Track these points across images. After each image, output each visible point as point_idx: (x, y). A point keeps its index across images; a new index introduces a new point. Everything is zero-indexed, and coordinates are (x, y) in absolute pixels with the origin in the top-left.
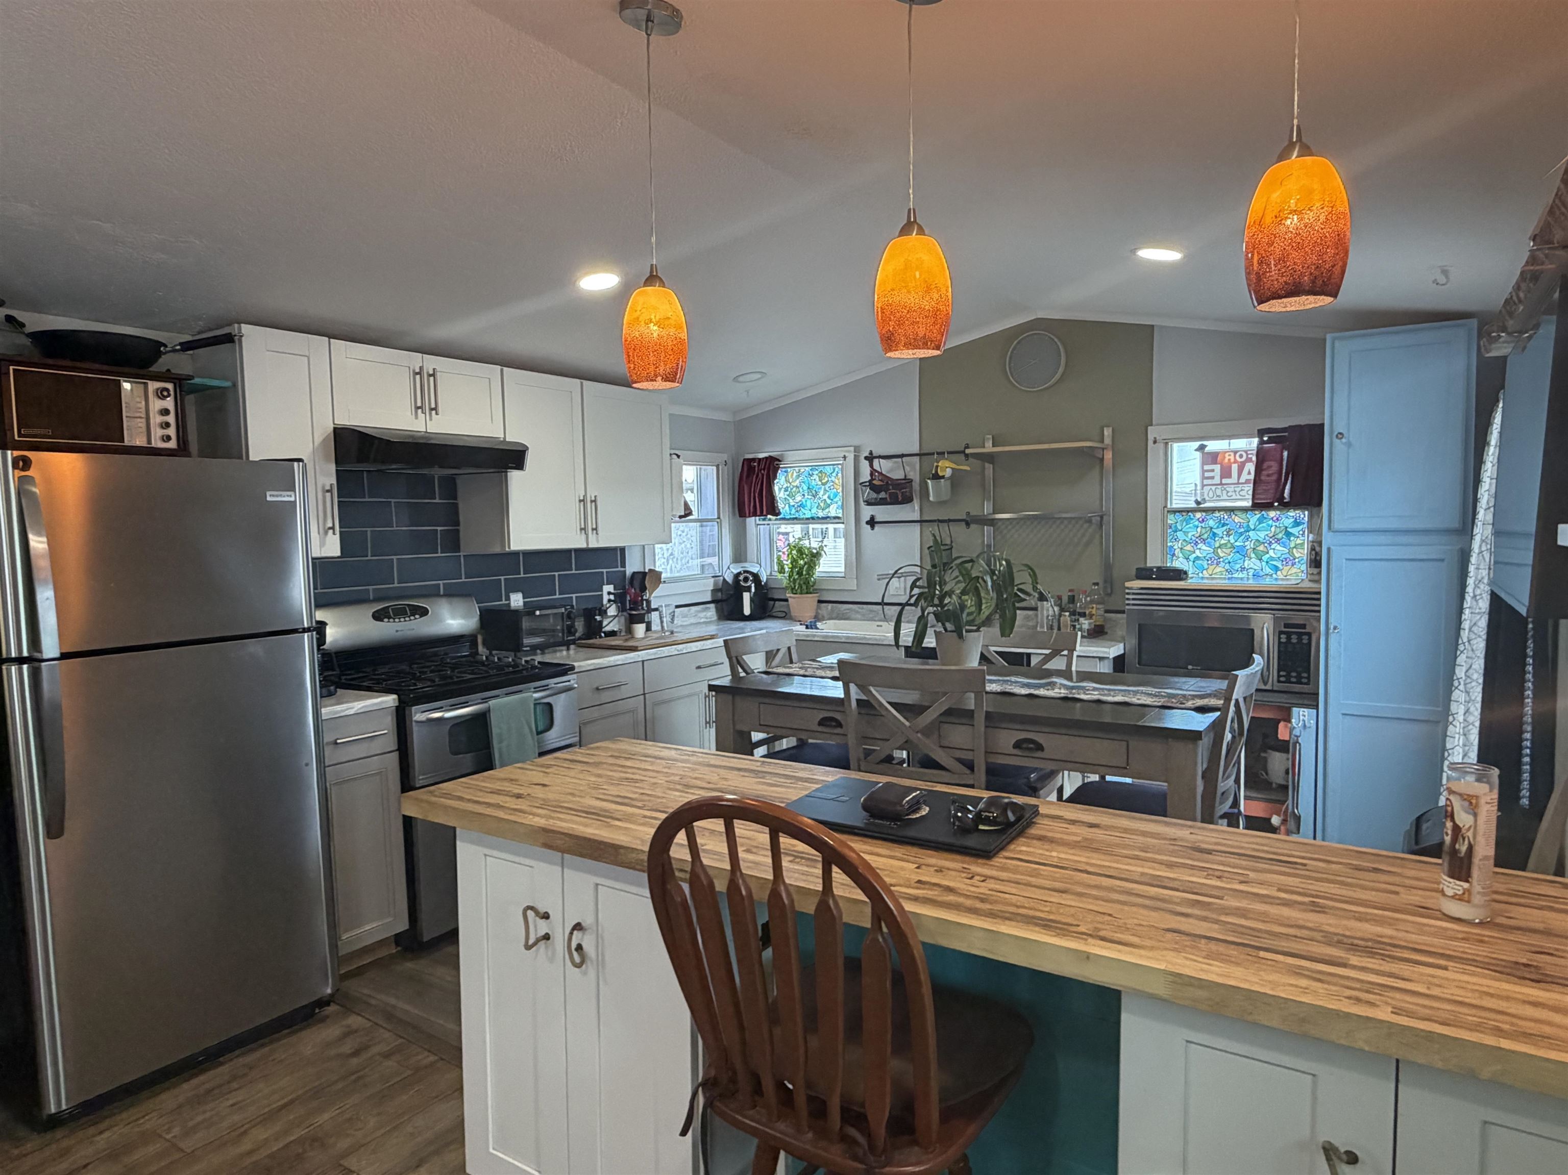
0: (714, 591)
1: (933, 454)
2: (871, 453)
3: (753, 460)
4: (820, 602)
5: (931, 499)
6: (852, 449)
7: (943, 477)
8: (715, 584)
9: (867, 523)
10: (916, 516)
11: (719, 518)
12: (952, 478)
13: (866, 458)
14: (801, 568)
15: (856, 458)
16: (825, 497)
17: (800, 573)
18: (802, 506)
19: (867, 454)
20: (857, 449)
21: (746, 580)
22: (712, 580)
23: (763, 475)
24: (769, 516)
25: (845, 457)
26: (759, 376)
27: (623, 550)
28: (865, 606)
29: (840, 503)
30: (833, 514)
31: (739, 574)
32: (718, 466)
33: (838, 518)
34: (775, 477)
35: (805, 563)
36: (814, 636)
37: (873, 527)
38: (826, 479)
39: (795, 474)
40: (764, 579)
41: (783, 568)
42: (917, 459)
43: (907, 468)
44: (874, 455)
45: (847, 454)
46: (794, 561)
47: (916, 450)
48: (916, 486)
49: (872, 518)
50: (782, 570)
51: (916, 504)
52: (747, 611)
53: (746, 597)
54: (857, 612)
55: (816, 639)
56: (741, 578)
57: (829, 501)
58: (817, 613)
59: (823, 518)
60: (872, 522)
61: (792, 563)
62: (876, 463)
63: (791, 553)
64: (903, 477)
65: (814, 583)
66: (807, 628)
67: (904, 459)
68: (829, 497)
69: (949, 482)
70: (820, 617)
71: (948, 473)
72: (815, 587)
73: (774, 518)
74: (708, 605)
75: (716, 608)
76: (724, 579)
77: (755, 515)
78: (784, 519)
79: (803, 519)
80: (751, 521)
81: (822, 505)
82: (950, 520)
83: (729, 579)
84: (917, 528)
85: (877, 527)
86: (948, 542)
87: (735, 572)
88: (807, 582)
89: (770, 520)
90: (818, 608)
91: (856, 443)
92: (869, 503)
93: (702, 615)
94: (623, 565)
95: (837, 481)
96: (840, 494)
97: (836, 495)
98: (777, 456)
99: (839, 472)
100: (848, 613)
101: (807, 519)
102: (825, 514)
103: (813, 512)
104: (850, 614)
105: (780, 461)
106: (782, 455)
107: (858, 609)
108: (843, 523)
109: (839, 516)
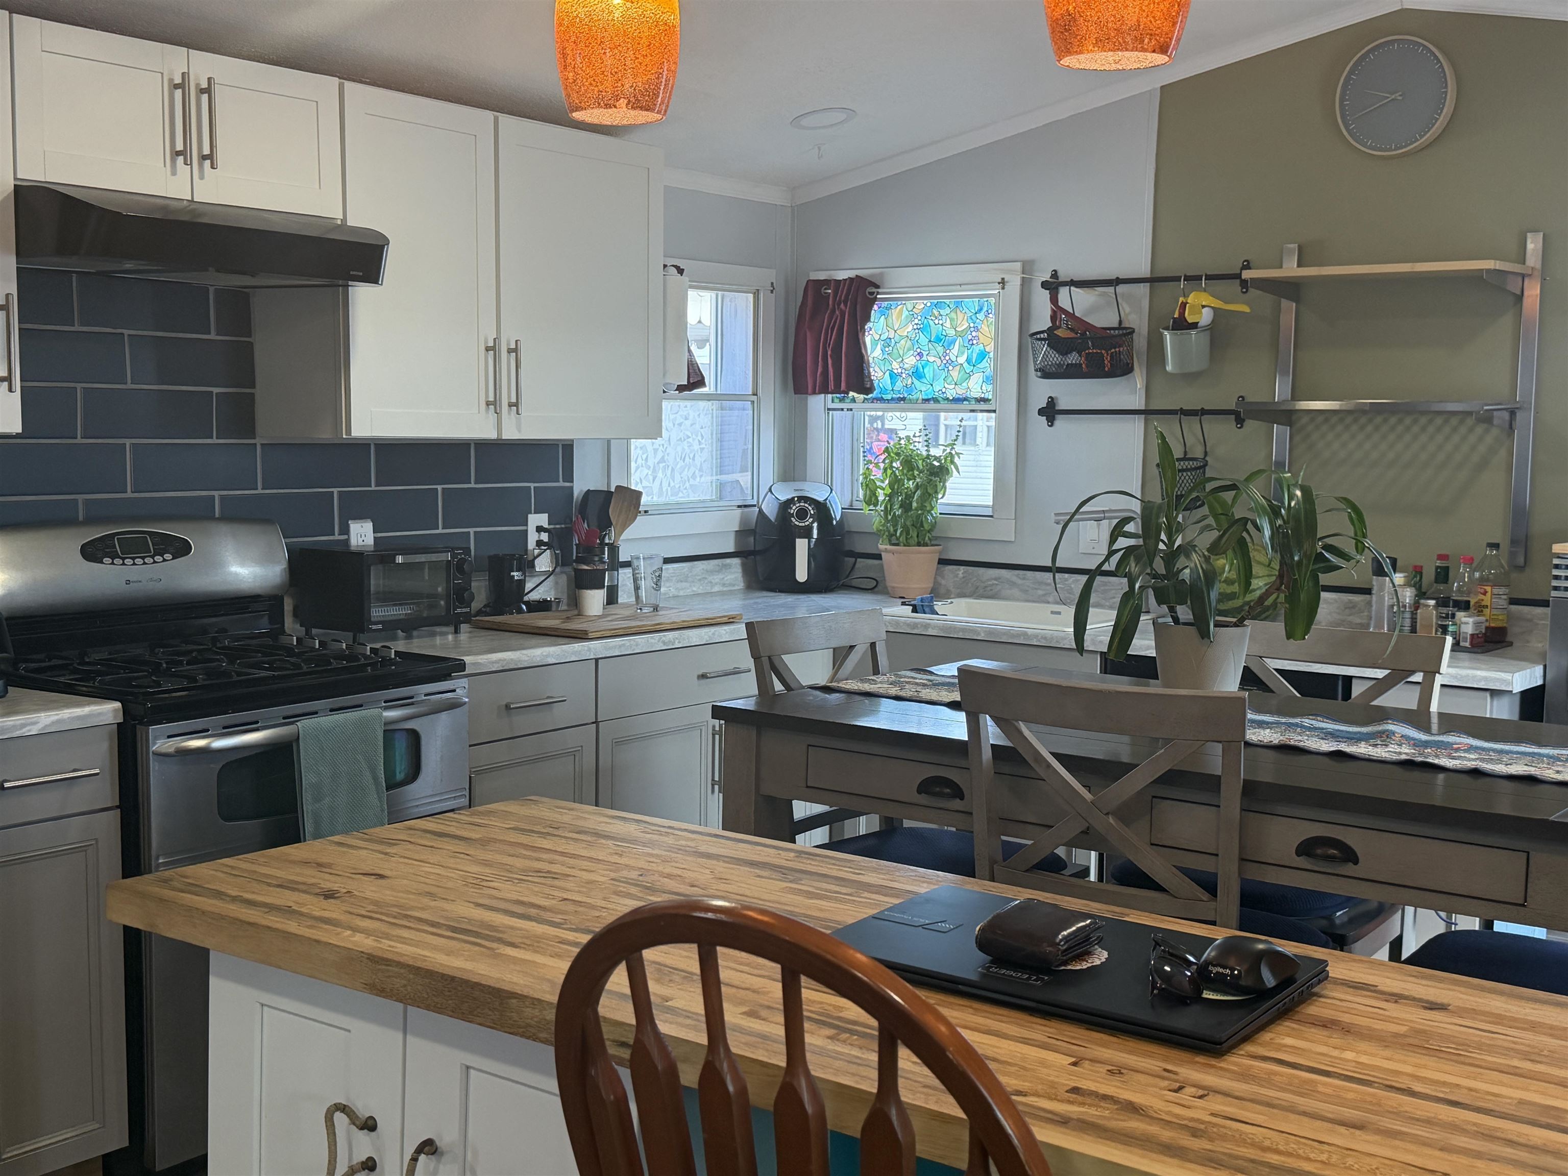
0: (741, 534)
1: (1178, 279)
2: (1055, 274)
3: (827, 282)
4: (943, 562)
5: (1169, 368)
6: (1018, 266)
7: (1194, 326)
8: (744, 521)
9: (1041, 412)
10: (1138, 402)
11: (755, 394)
12: (1212, 328)
13: (1045, 285)
14: (909, 496)
15: (1025, 284)
16: (962, 360)
17: (906, 506)
18: (917, 374)
19: (1047, 277)
20: (1028, 267)
21: (802, 514)
22: (739, 511)
23: (843, 314)
24: (851, 394)
25: (1003, 282)
26: (842, 116)
27: (568, 447)
28: (1029, 574)
29: (989, 372)
30: (976, 393)
31: (790, 502)
32: (756, 294)
33: (985, 400)
34: (867, 318)
35: (917, 487)
36: (927, 626)
37: (1051, 421)
38: (965, 325)
39: (905, 313)
40: (837, 514)
41: (874, 494)
42: (1144, 289)
43: (1126, 308)
44: (1062, 277)
45: (1007, 277)
46: (895, 483)
47: (1144, 270)
48: (1140, 342)
49: (1052, 402)
50: (871, 499)
51: (1139, 378)
52: (802, 575)
53: (802, 547)
54: (1014, 584)
55: (931, 632)
56: (794, 510)
57: (968, 367)
58: (936, 582)
59: (955, 400)
60: (1050, 412)
61: (891, 486)
62: (1064, 295)
63: (891, 467)
64: (1116, 325)
65: (934, 525)
66: (915, 610)
67: (1121, 289)
68: (968, 361)
69: (1205, 338)
70: (942, 591)
71: (1205, 317)
72: (934, 534)
73: (862, 396)
74: (728, 561)
75: (744, 565)
76: (761, 511)
77: (825, 390)
78: (881, 400)
79: (916, 401)
80: (817, 403)
81: (955, 374)
82: (1204, 412)
83: (770, 509)
84: (1137, 426)
85: (1060, 421)
86: (1198, 453)
87: (783, 497)
88: (918, 524)
89: (854, 400)
90: (938, 573)
91: (1026, 256)
92: (1046, 374)
93: (716, 578)
94: (569, 477)
95: (986, 328)
96: (992, 355)
97: (983, 355)
98: (873, 275)
99: (990, 311)
100: (997, 584)
101: (927, 401)
102: (960, 391)
103: (937, 388)
104: (999, 587)
105: (878, 287)
106: (882, 274)
107: (1014, 579)
108: (994, 411)
109: (986, 397)
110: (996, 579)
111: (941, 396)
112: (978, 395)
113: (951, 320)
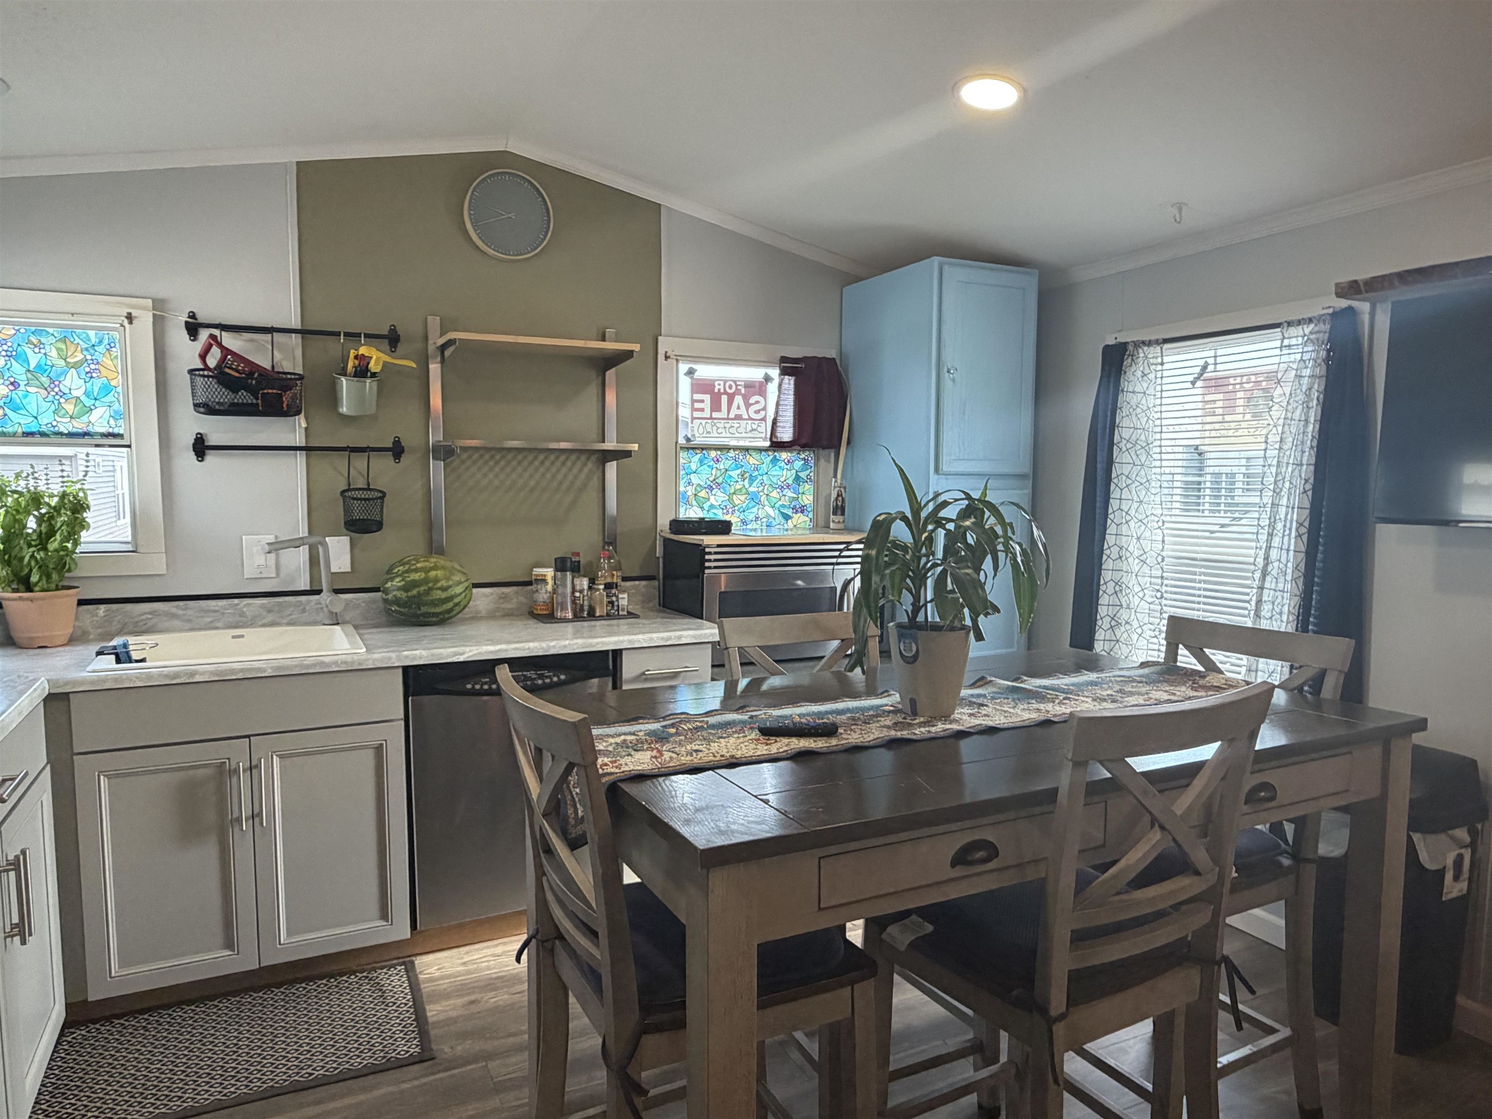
1: (338, 334)
2: (192, 315)
5: (343, 410)
6: (149, 302)
9: (190, 447)
10: (299, 439)
15: (159, 322)
16: (78, 392)
19: (184, 317)
20: (160, 307)
29: (117, 406)
30: (101, 428)
33: (115, 435)
37: (200, 457)
38: (79, 357)
42: (296, 339)
43: (278, 355)
44: (202, 318)
45: (134, 313)
47: (295, 322)
48: (306, 385)
49: (200, 438)
51: (300, 421)
57: (88, 403)
59: (70, 435)
60: (201, 448)
66: (118, 661)
67: (275, 336)
68: (87, 394)
79: (14, 435)
81: (69, 407)
85: (211, 458)
86: (361, 484)
91: (161, 295)
95: (108, 362)
96: (119, 389)
97: (107, 389)
99: (112, 345)
100: (151, 619)
101: (28, 434)
102: (79, 426)
103: (44, 421)
104: (154, 621)
107: (174, 610)
108: (129, 446)
109: (116, 431)
110: (150, 613)
111: (52, 429)
112: (103, 430)
113: (58, 349)
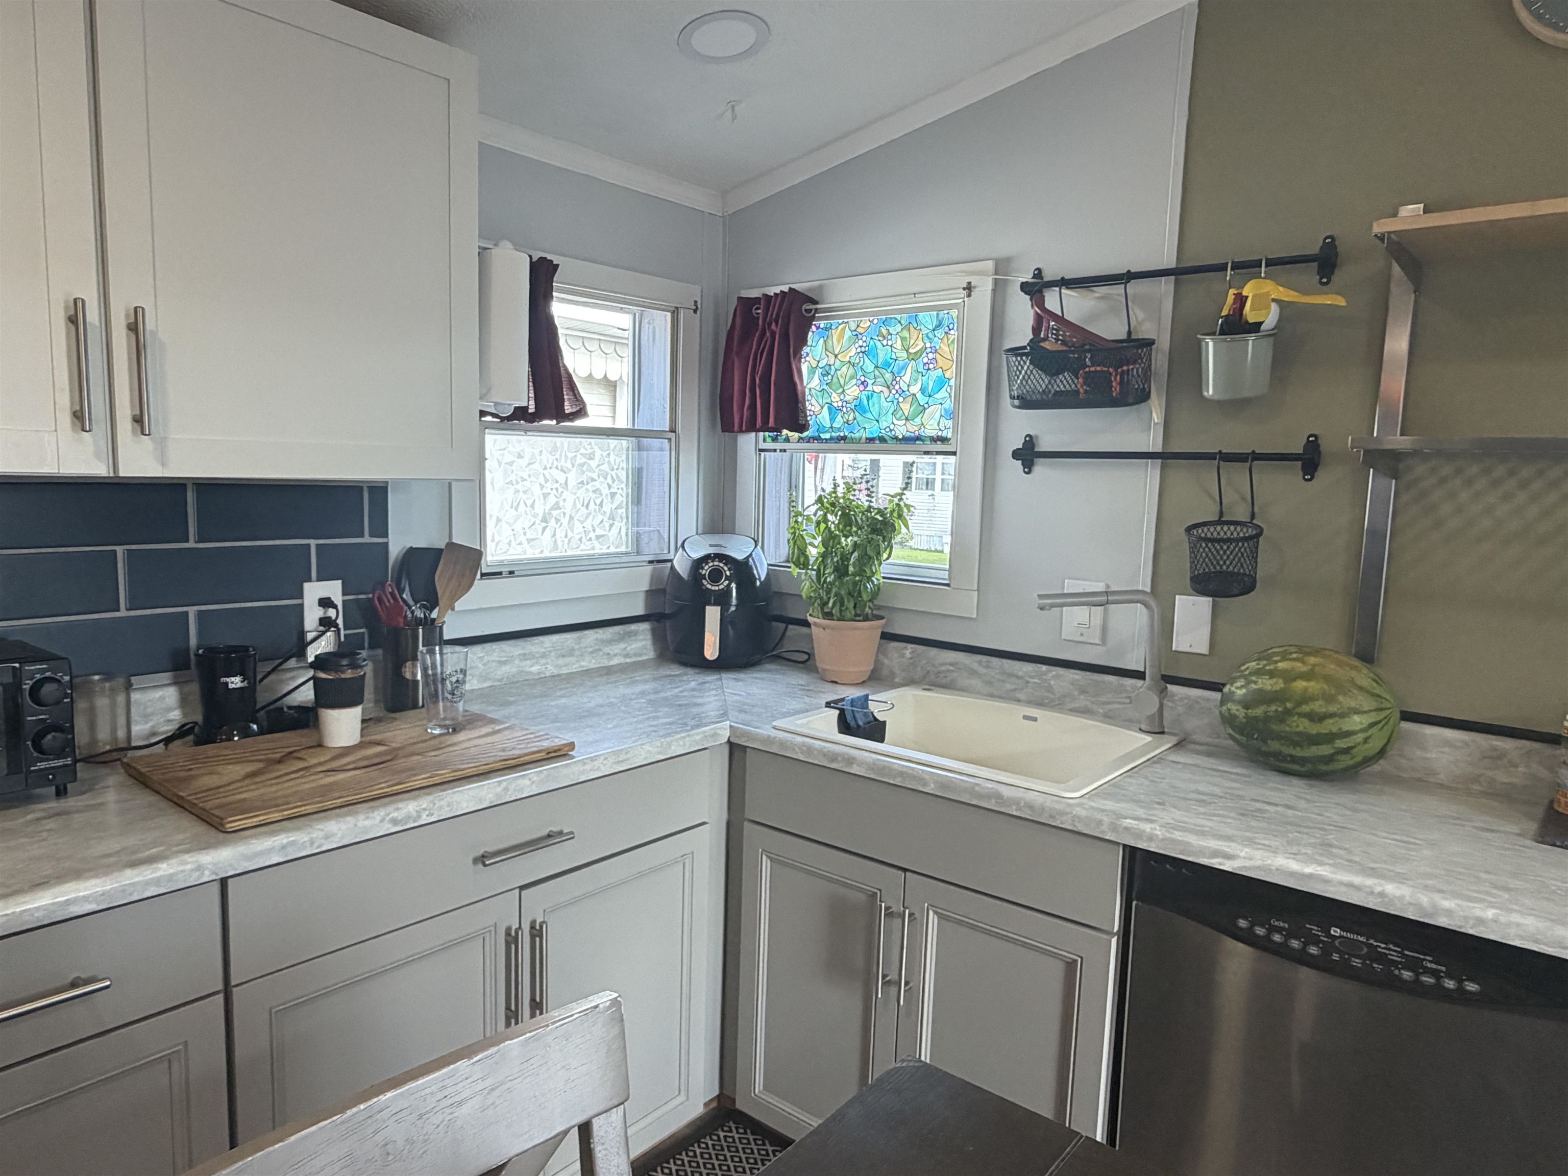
1: (1222, 268)
2: (1038, 274)
3: (757, 300)
4: (887, 637)
6: (990, 265)
7: (1256, 327)
8: (655, 578)
9: (1016, 454)
10: (1153, 441)
11: (673, 430)
12: (1276, 333)
13: (1025, 287)
14: (845, 558)
15: (999, 288)
16: (915, 389)
17: (841, 571)
18: (860, 408)
19: (1028, 277)
20: (1002, 266)
21: (716, 575)
22: (650, 568)
23: (773, 334)
24: (785, 432)
25: (969, 288)
27: (379, 491)
28: (995, 661)
29: (949, 404)
30: (931, 430)
32: (675, 312)
33: (944, 440)
34: (803, 341)
35: (855, 545)
37: (1028, 467)
38: (920, 345)
39: (848, 334)
40: (761, 572)
41: (803, 552)
43: (1138, 314)
44: (1048, 276)
45: (974, 280)
46: (830, 540)
47: (1166, 258)
49: (1030, 442)
50: (801, 559)
51: (1156, 410)
52: (711, 651)
53: (713, 614)
54: (973, 673)
56: (706, 570)
57: (922, 399)
58: (877, 661)
59: (906, 440)
60: (1028, 454)
61: (825, 543)
62: (1052, 301)
63: (826, 521)
64: (1123, 336)
65: (878, 590)
66: (842, 723)
68: (923, 390)
70: (885, 672)
71: (1270, 318)
72: (876, 602)
73: (796, 435)
74: (633, 627)
75: (654, 631)
77: (752, 427)
78: (818, 439)
79: (859, 441)
80: (747, 442)
81: (906, 407)
82: (1256, 457)
84: (1151, 473)
85: (1041, 468)
88: (855, 593)
89: (787, 440)
90: (880, 650)
91: (1002, 251)
92: (1026, 402)
94: (381, 528)
95: (946, 348)
96: (952, 382)
97: (941, 383)
98: (810, 290)
99: (951, 326)
100: (953, 671)
101: (870, 440)
102: (912, 429)
103: (884, 424)
104: (955, 675)
105: (815, 302)
106: (821, 287)
107: (975, 666)
108: (954, 453)
109: (944, 434)
110: (951, 664)
111: (889, 434)
112: (933, 433)
113: (903, 339)
